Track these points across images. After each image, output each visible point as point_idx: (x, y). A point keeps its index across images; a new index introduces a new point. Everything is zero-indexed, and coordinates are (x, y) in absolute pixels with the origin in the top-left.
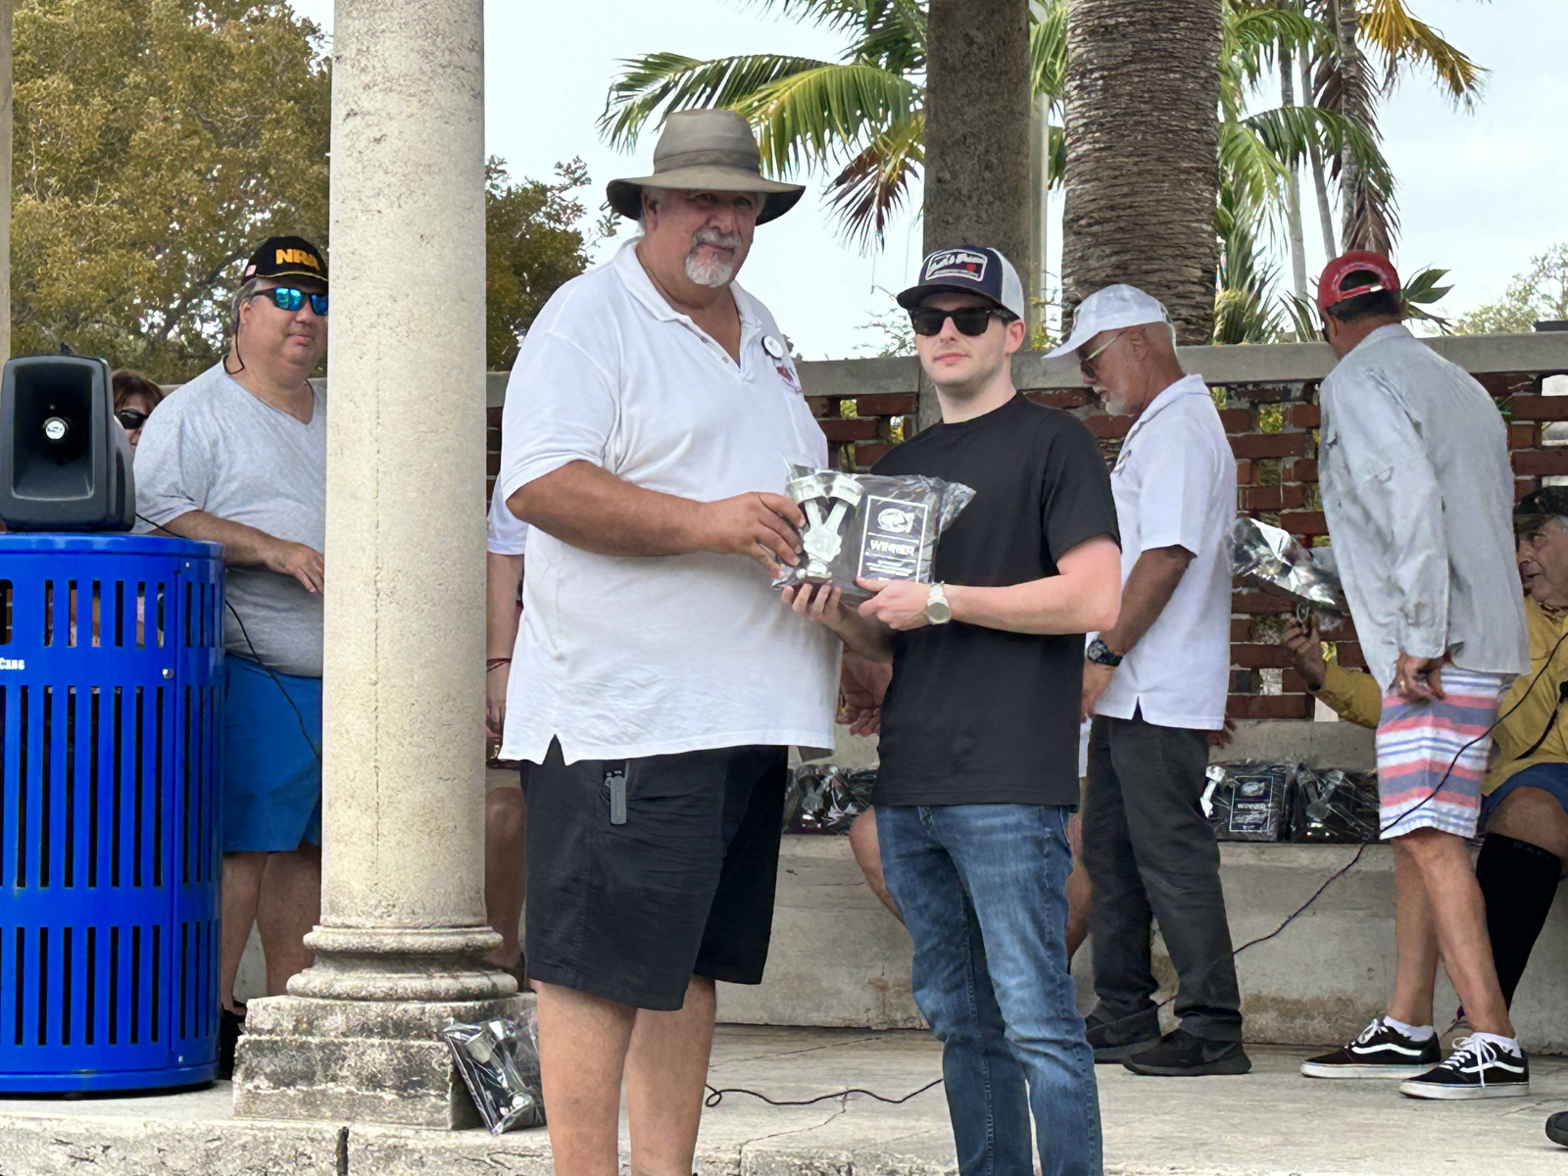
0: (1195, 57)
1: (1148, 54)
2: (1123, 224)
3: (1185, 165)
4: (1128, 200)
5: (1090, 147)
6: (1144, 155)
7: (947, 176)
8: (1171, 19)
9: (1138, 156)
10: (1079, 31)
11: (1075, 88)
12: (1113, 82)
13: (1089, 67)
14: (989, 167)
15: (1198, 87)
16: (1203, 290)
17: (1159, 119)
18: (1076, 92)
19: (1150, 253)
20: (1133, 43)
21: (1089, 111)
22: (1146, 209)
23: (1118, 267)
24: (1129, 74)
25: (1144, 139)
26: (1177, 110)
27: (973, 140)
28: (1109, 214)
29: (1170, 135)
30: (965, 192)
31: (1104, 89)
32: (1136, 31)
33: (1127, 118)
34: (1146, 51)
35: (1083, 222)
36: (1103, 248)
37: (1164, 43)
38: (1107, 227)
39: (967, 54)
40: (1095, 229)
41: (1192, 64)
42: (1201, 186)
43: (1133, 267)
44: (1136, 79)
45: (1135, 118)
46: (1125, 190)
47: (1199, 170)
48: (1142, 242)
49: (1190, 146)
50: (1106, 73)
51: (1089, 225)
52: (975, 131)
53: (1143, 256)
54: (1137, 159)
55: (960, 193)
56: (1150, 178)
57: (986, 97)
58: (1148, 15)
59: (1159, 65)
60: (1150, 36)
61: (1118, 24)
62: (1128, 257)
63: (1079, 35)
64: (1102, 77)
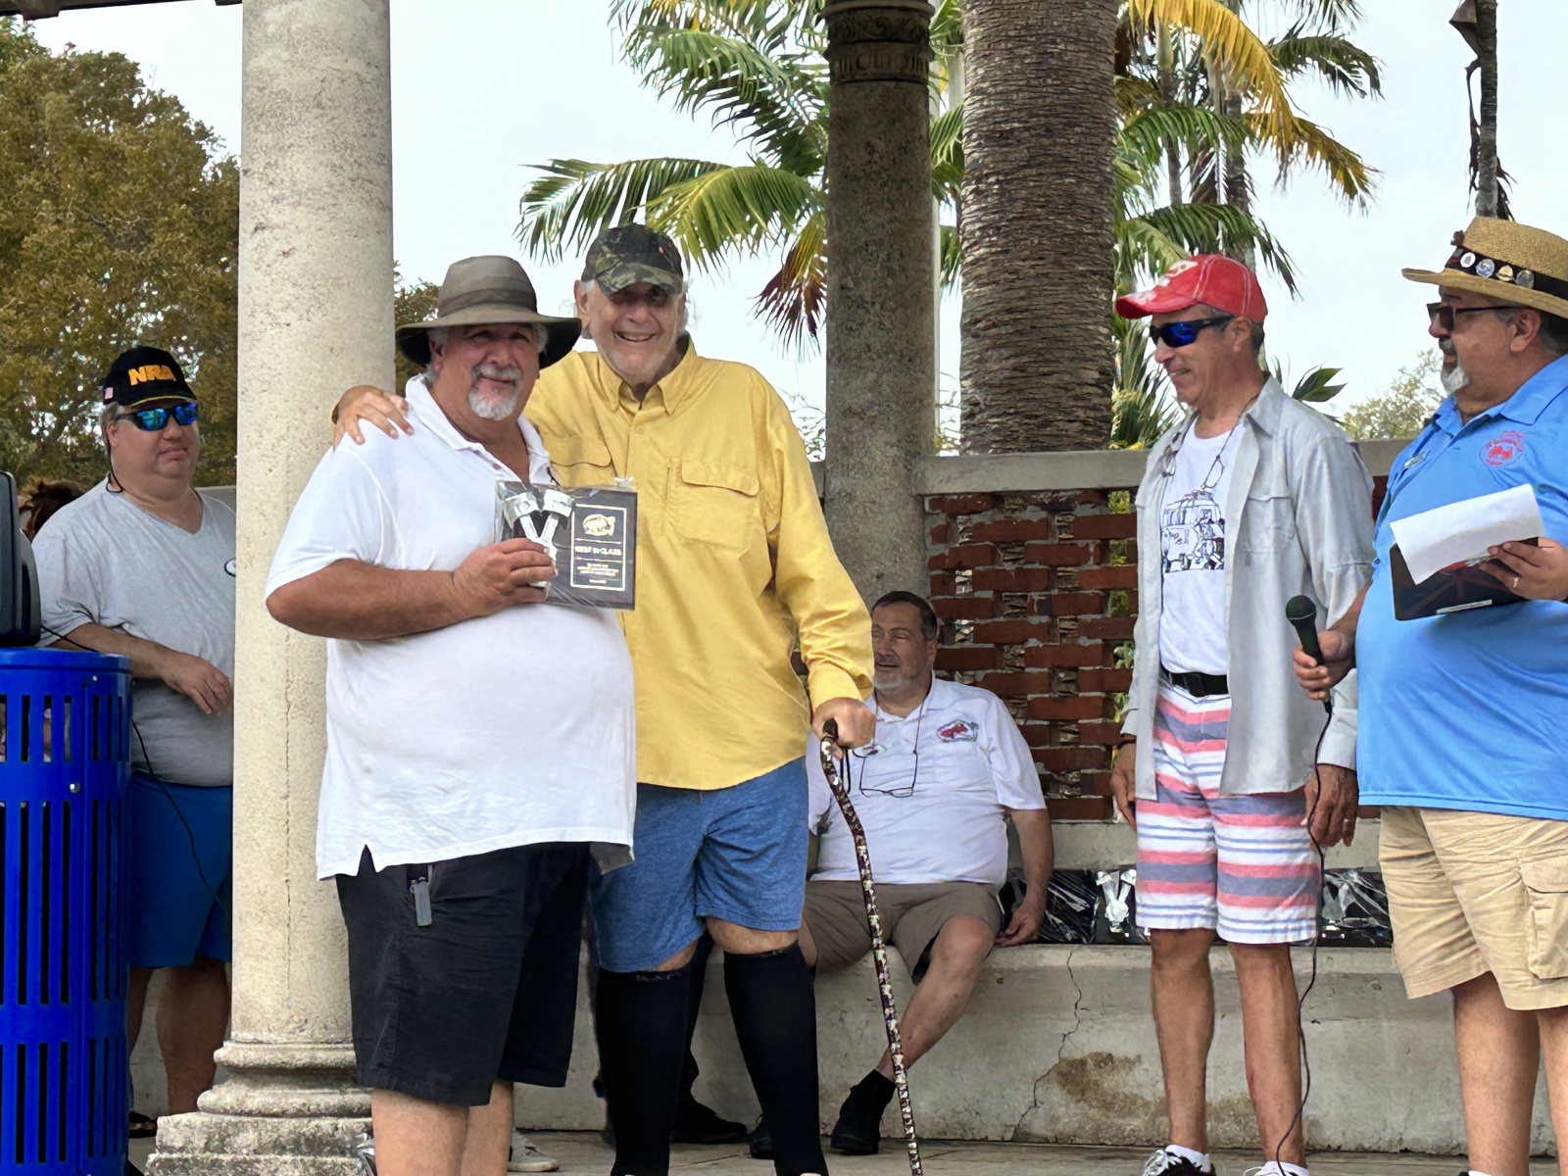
0: (1090, 162)
1: (1042, 159)
2: (1021, 327)
3: (1080, 268)
4: (1023, 303)
5: (988, 250)
6: (1041, 259)
7: (851, 284)
8: (1065, 124)
9: (1034, 259)
10: (974, 136)
11: (971, 193)
12: (1009, 187)
13: (985, 172)
14: (891, 273)
15: (1092, 192)
16: (1100, 391)
17: (1056, 223)
18: (971, 197)
19: (1047, 356)
20: (1028, 148)
21: (985, 215)
22: (1042, 312)
23: (1015, 369)
24: (1025, 178)
25: (1039, 243)
26: (1073, 214)
27: (874, 248)
28: (1007, 317)
29: (1066, 239)
30: (868, 299)
31: (1001, 193)
32: (1032, 136)
33: (1023, 222)
34: (1042, 155)
35: (980, 325)
36: (1002, 351)
37: (1058, 148)
38: (1004, 330)
39: (870, 162)
40: (993, 331)
41: (1086, 169)
42: (1098, 289)
43: (1029, 370)
44: (1032, 184)
45: (1031, 222)
46: (1023, 293)
47: (1094, 273)
48: (1040, 345)
49: (1086, 250)
50: (1001, 178)
51: (987, 328)
52: (876, 238)
53: (1041, 359)
54: (1034, 263)
55: (863, 300)
56: (1046, 281)
57: (886, 204)
58: (1043, 120)
59: (1054, 170)
60: (1046, 141)
61: (1012, 130)
62: (1025, 359)
63: (975, 140)
64: (998, 182)
